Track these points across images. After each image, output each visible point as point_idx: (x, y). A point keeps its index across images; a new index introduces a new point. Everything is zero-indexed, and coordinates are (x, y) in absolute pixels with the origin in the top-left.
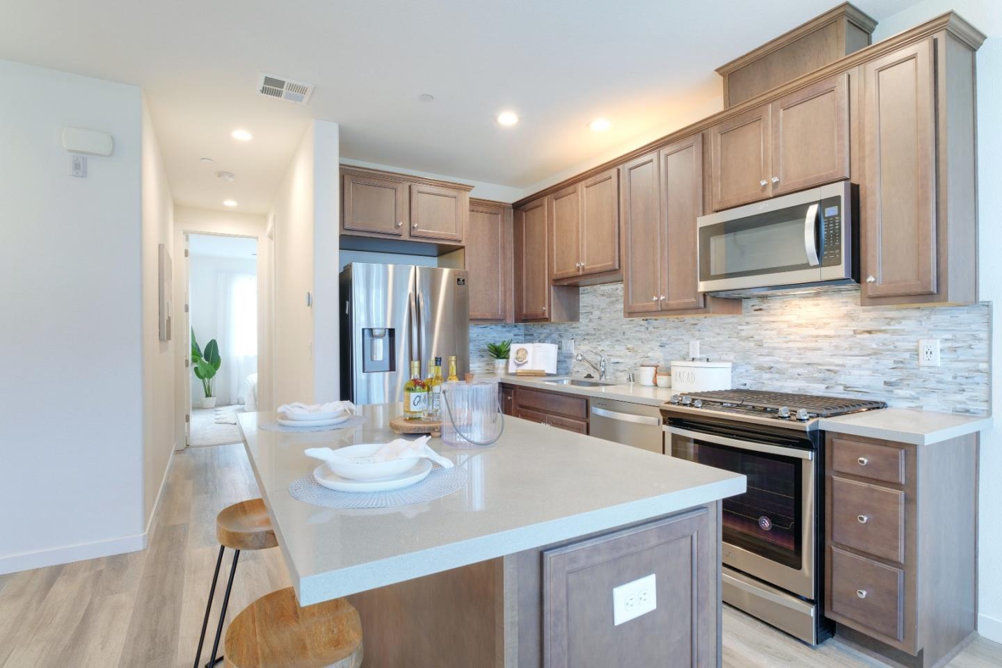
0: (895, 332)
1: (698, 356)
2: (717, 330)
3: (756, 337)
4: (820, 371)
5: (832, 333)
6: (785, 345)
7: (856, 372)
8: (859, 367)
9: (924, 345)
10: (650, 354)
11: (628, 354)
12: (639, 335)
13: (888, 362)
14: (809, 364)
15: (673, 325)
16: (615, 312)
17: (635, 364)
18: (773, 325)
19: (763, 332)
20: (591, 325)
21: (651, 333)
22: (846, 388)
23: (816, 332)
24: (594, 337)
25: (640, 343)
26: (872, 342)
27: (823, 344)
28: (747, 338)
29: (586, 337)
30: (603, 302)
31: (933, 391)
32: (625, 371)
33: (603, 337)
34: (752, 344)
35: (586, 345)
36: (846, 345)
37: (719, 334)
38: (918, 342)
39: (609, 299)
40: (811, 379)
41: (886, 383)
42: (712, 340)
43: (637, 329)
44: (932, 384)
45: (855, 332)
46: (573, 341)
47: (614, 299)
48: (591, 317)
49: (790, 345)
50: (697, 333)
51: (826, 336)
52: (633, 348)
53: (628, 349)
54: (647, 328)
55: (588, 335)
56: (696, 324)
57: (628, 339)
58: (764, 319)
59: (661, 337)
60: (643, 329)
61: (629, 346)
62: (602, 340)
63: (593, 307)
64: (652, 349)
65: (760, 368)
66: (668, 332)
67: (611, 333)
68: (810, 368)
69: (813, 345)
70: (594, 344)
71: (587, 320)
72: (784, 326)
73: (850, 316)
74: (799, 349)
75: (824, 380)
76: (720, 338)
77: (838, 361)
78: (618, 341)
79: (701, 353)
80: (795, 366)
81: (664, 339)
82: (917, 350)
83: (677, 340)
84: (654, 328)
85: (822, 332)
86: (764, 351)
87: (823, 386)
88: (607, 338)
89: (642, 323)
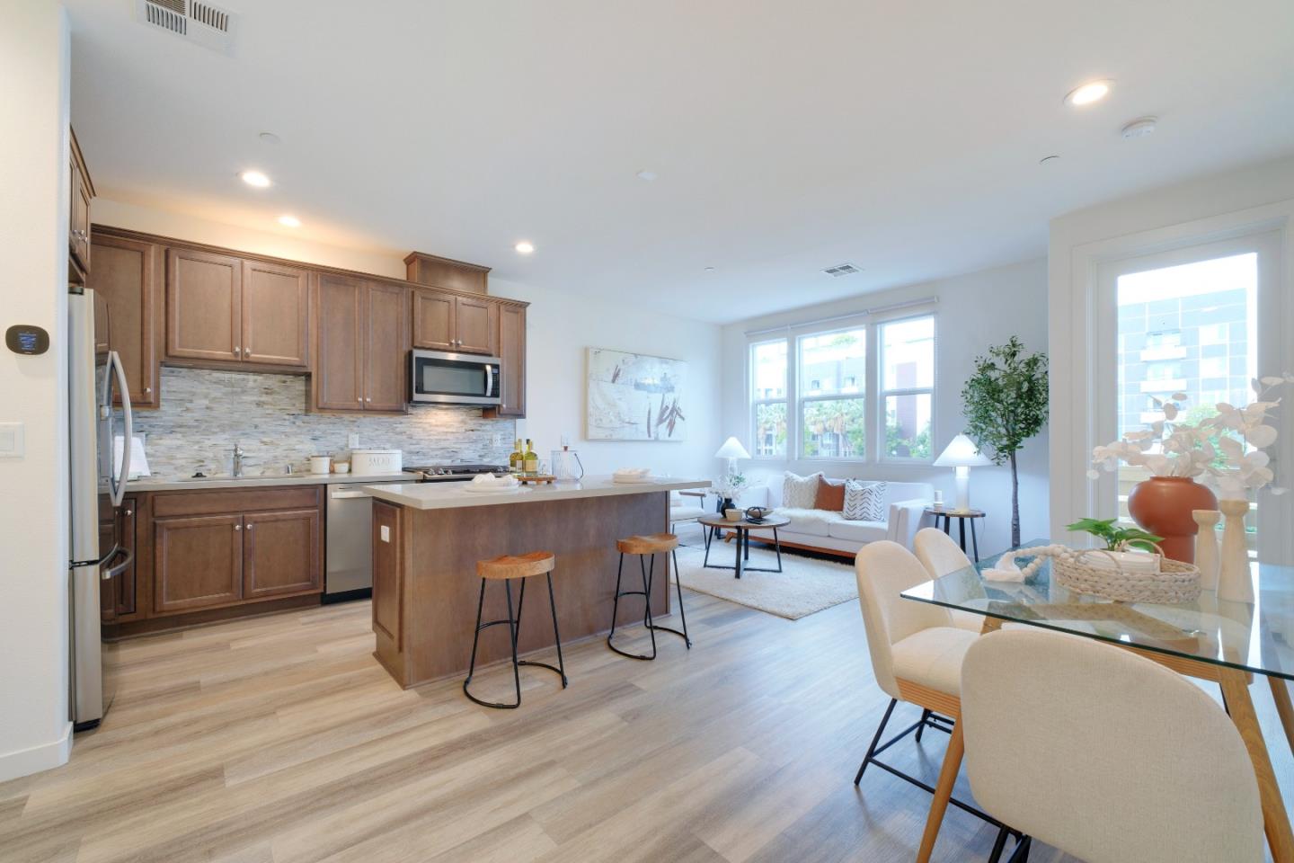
0: (483, 431)
1: (358, 446)
2: (376, 427)
3: (408, 432)
4: (448, 452)
5: (454, 430)
6: (427, 438)
7: (466, 452)
8: (468, 449)
9: (494, 436)
10: (297, 447)
11: (264, 447)
12: (282, 429)
13: (481, 446)
14: (442, 449)
15: (328, 421)
16: (238, 403)
17: (275, 457)
18: (419, 425)
19: (413, 429)
20: (190, 415)
21: (299, 426)
22: (462, 460)
23: (446, 430)
24: (195, 430)
25: (283, 437)
26: (473, 435)
27: (449, 437)
28: (401, 433)
29: (179, 430)
30: (217, 392)
31: (497, 458)
32: (260, 465)
33: (218, 430)
34: (404, 437)
35: (178, 439)
36: (461, 437)
37: (377, 430)
38: (492, 435)
39: (230, 389)
40: (443, 457)
41: (480, 456)
42: (370, 434)
43: (279, 423)
44: (497, 455)
45: (466, 431)
46: (144, 434)
47: (239, 389)
48: (189, 405)
49: (430, 437)
50: (355, 429)
51: (453, 433)
52: (272, 443)
53: (262, 442)
54: (294, 423)
55: (181, 426)
56: (354, 421)
57: (263, 432)
58: (414, 420)
59: (314, 431)
60: (287, 423)
61: (265, 439)
62: (216, 433)
63: (194, 394)
64: (302, 442)
65: (411, 453)
66: (322, 427)
67: (233, 426)
68: (442, 451)
69: (444, 437)
70: (197, 438)
71: (179, 410)
72: (426, 426)
73: (463, 422)
74: (437, 439)
75: (450, 457)
76: (377, 432)
77: (458, 446)
78: (244, 434)
79: (360, 444)
80: (433, 450)
81: (317, 433)
82: (491, 440)
83: (333, 434)
84: (304, 423)
85: (450, 430)
86: (414, 442)
87: (450, 461)
88: (224, 431)
89: (287, 417)
